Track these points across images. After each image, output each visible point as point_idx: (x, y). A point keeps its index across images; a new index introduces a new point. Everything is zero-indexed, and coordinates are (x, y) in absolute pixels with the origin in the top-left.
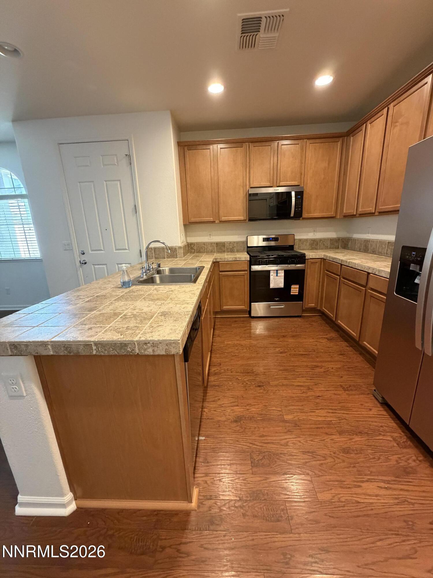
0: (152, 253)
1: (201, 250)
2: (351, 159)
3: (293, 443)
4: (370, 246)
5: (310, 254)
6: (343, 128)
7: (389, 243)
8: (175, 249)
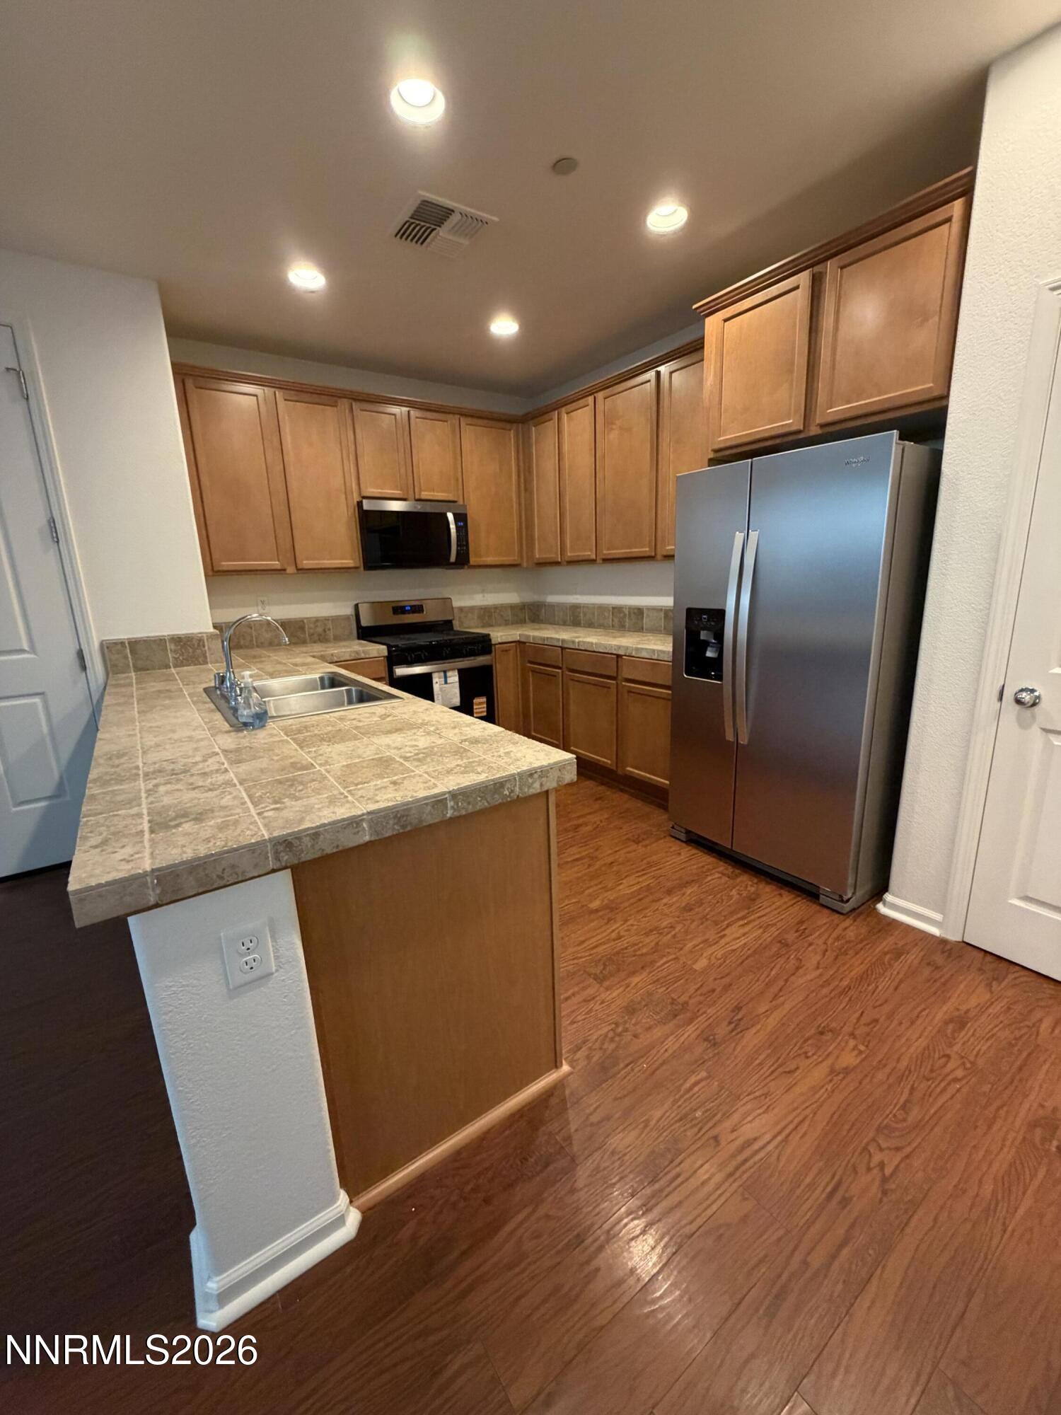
0: (126, 657)
1: (242, 642)
2: (537, 465)
3: (626, 931)
4: (582, 615)
5: (499, 635)
6: (515, 407)
7: (613, 608)
8: (200, 641)
